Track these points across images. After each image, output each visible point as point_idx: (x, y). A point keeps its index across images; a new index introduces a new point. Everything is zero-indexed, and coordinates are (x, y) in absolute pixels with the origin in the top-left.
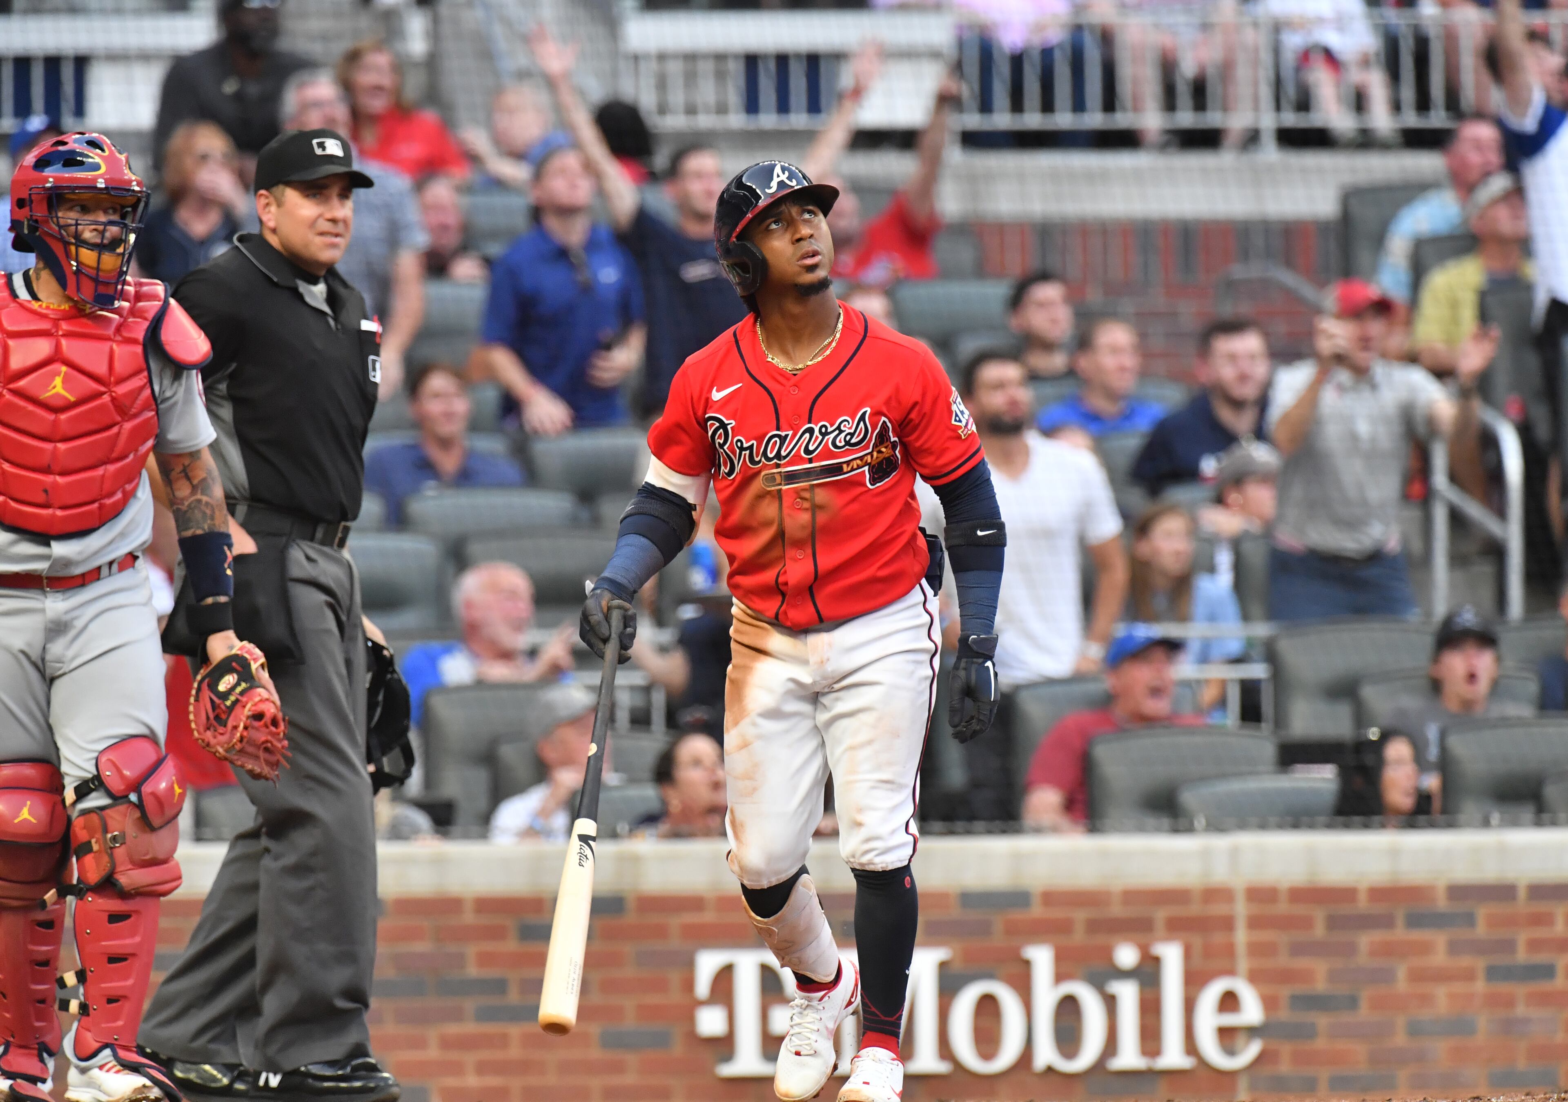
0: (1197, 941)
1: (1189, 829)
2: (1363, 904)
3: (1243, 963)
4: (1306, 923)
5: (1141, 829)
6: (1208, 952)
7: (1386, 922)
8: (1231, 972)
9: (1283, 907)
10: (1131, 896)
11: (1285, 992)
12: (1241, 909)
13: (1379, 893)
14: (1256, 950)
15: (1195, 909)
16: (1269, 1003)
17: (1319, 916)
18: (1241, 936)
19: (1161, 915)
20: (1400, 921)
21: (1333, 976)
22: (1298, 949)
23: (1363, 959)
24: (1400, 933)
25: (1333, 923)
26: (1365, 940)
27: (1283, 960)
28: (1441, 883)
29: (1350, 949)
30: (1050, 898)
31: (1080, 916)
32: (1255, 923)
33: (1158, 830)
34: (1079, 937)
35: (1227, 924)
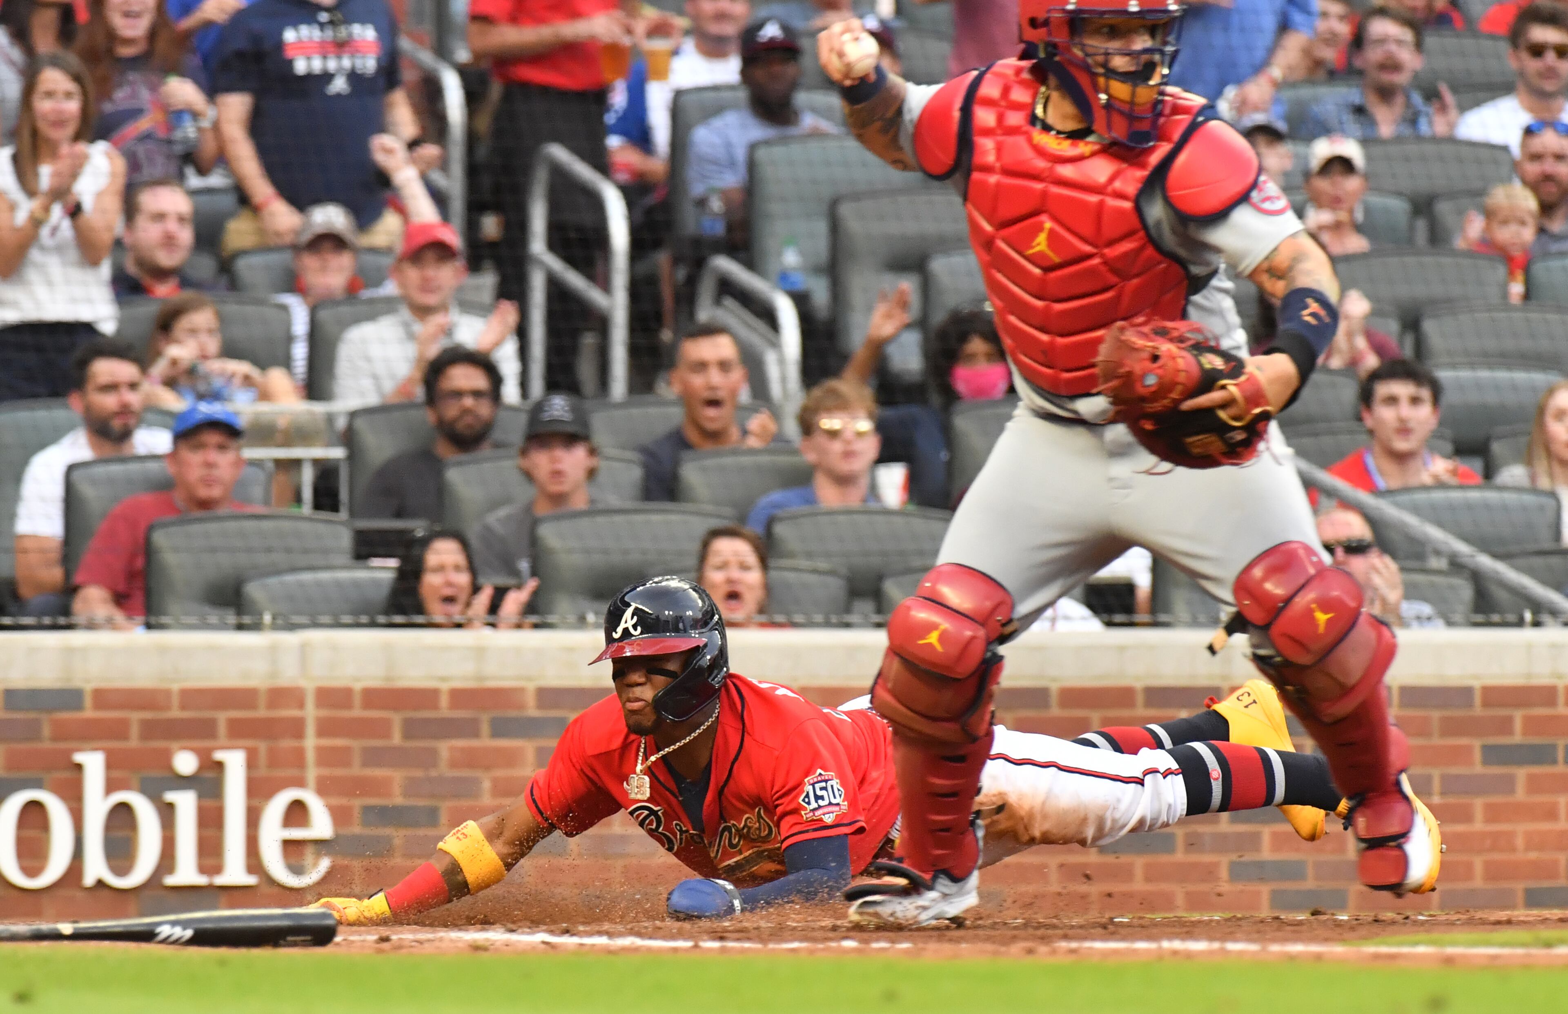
0: (262, 747)
1: (256, 627)
2: (444, 709)
3: (312, 773)
4: (380, 729)
5: (204, 626)
6: (274, 761)
7: (469, 729)
8: (300, 783)
9: (357, 712)
10: (190, 696)
11: (357, 803)
12: (311, 713)
13: (460, 697)
14: (326, 757)
15: (262, 713)
16: (339, 816)
17: (396, 719)
18: (311, 742)
19: (222, 717)
20: (485, 728)
21: (411, 788)
22: (373, 757)
23: (444, 770)
24: (486, 742)
25: (411, 730)
26: (445, 748)
27: (356, 770)
28: (531, 686)
29: (430, 758)
30: (102, 697)
31: (135, 717)
32: (325, 729)
33: (223, 627)
34: (134, 742)
35: (297, 728)
